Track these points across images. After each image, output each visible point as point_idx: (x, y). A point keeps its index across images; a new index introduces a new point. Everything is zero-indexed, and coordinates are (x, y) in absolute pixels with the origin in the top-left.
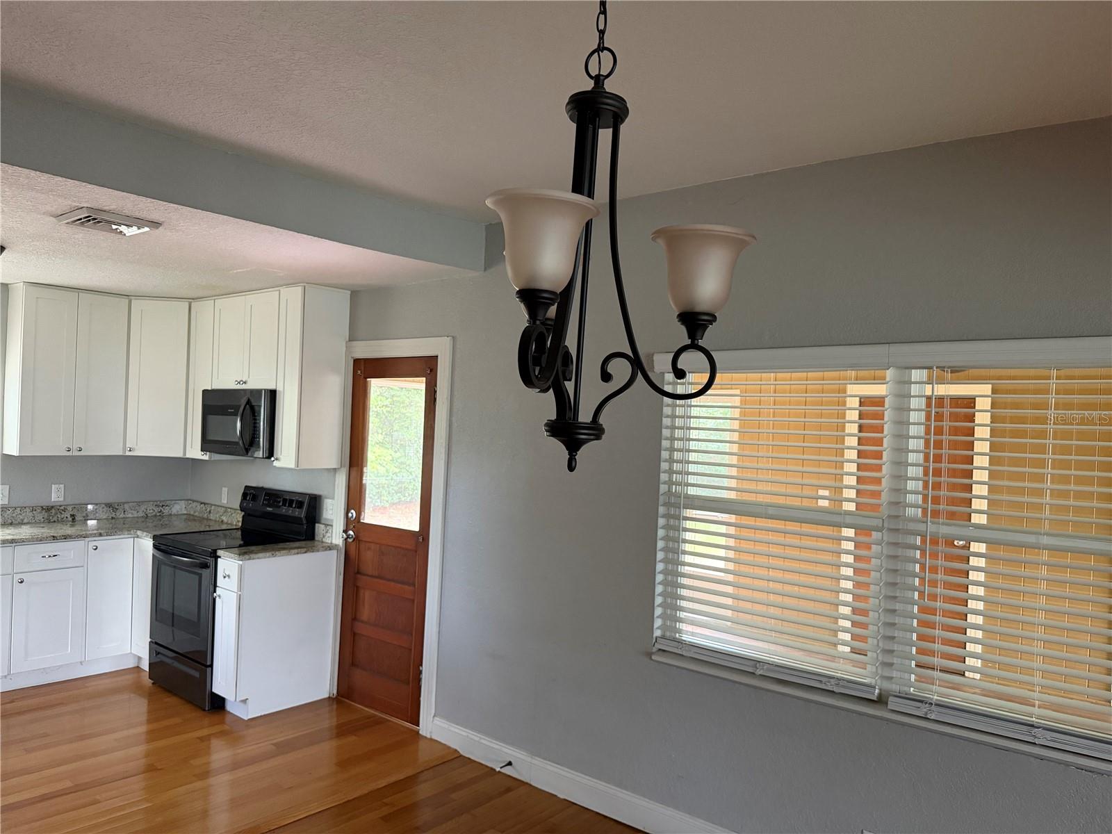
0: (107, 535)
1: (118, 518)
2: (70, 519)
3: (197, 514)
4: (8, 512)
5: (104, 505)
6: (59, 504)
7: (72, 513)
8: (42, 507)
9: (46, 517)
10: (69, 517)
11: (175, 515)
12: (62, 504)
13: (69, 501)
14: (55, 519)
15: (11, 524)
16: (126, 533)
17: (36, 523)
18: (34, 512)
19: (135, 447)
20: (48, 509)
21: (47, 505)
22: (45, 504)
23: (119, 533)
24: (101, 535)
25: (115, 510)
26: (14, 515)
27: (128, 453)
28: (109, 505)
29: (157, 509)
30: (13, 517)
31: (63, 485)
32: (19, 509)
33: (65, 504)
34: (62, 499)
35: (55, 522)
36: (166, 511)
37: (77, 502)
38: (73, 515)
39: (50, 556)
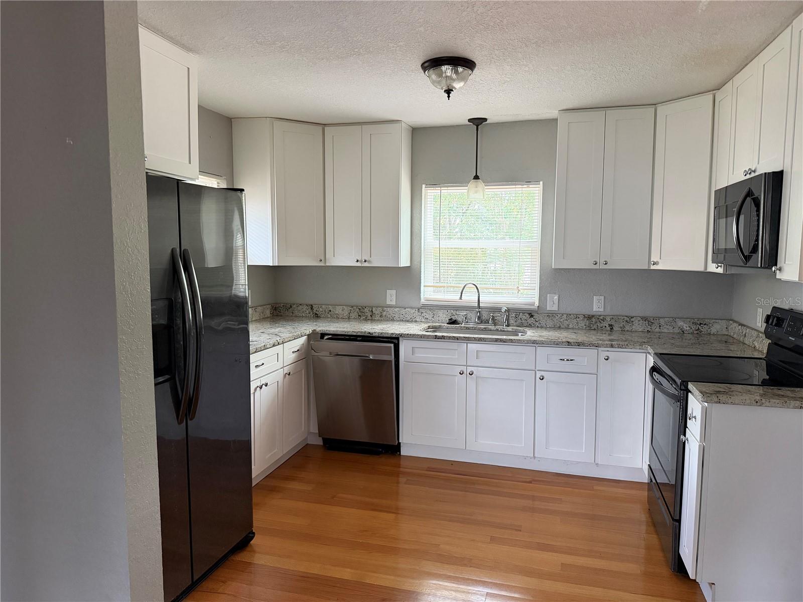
0: (618, 347)
1: (653, 332)
2: (609, 328)
3: (735, 336)
4: (557, 317)
5: (639, 319)
6: (599, 314)
7: (610, 323)
8: (584, 315)
9: (587, 324)
10: (607, 326)
11: (714, 335)
12: (602, 314)
13: (609, 311)
14: (595, 327)
15: (559, 327)
16: (638, 347)
17: (579, 329)
18: (578, 319)
19: (659, 260)
20: (590, 317)
21: (589, 314)
22: (588, 313)
23: (631, 347)
24: (612, 346)
25: (651, 323)
26: (562, 320)
27: (653, 267)
28: (645, 319)
29: (694, 327)
30: (561, 322)
31: (603, 297)
32: (565, 315)
33: (605, 314)
34: (602, 310)
35: (595, 329)
36: (704, 329)
37: (615, 314)
38: (611, 325)
39: (568, 360)
